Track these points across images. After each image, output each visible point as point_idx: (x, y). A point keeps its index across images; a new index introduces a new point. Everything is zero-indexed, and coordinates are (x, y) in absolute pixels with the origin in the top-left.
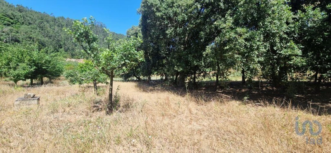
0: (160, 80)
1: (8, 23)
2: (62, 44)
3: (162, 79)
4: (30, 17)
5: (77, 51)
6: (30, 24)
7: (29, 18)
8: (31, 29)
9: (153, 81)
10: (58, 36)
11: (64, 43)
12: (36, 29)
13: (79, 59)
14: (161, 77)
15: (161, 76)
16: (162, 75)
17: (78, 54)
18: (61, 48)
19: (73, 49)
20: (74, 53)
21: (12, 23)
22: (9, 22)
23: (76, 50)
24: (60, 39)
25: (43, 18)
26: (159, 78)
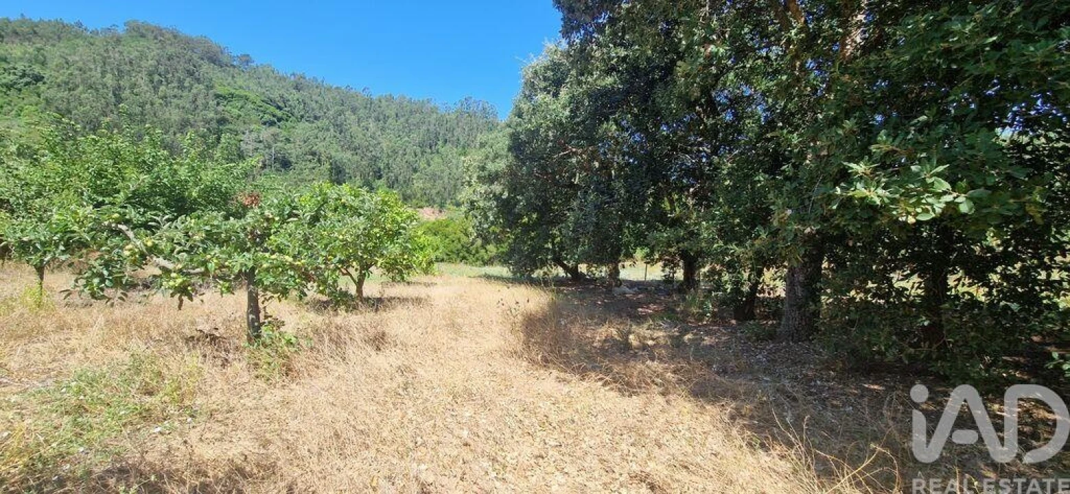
0: (659, 281)
1: (272, 119)
2: (382, 167)
3: (668, 280)
4: (317, 102)
5: (416, 185)
6: (316, 118)
7: (314, 105)
8: (316, 131)
9: (632, 284)
10: (375, 146)
11: (388, 164)
12: (328, 130)
13: (421, 207)
14: (667, 270)
15: (665, 265)
16: (670, 263)
17: (419, 195)
18: (380, 177)
19: (408, 182)
20: (409, 192)
21: (280, 120)
22: (274, 116)
23: (415, 181)
24: (379, 155)
25: (345, 101)
26: (656, 273)
